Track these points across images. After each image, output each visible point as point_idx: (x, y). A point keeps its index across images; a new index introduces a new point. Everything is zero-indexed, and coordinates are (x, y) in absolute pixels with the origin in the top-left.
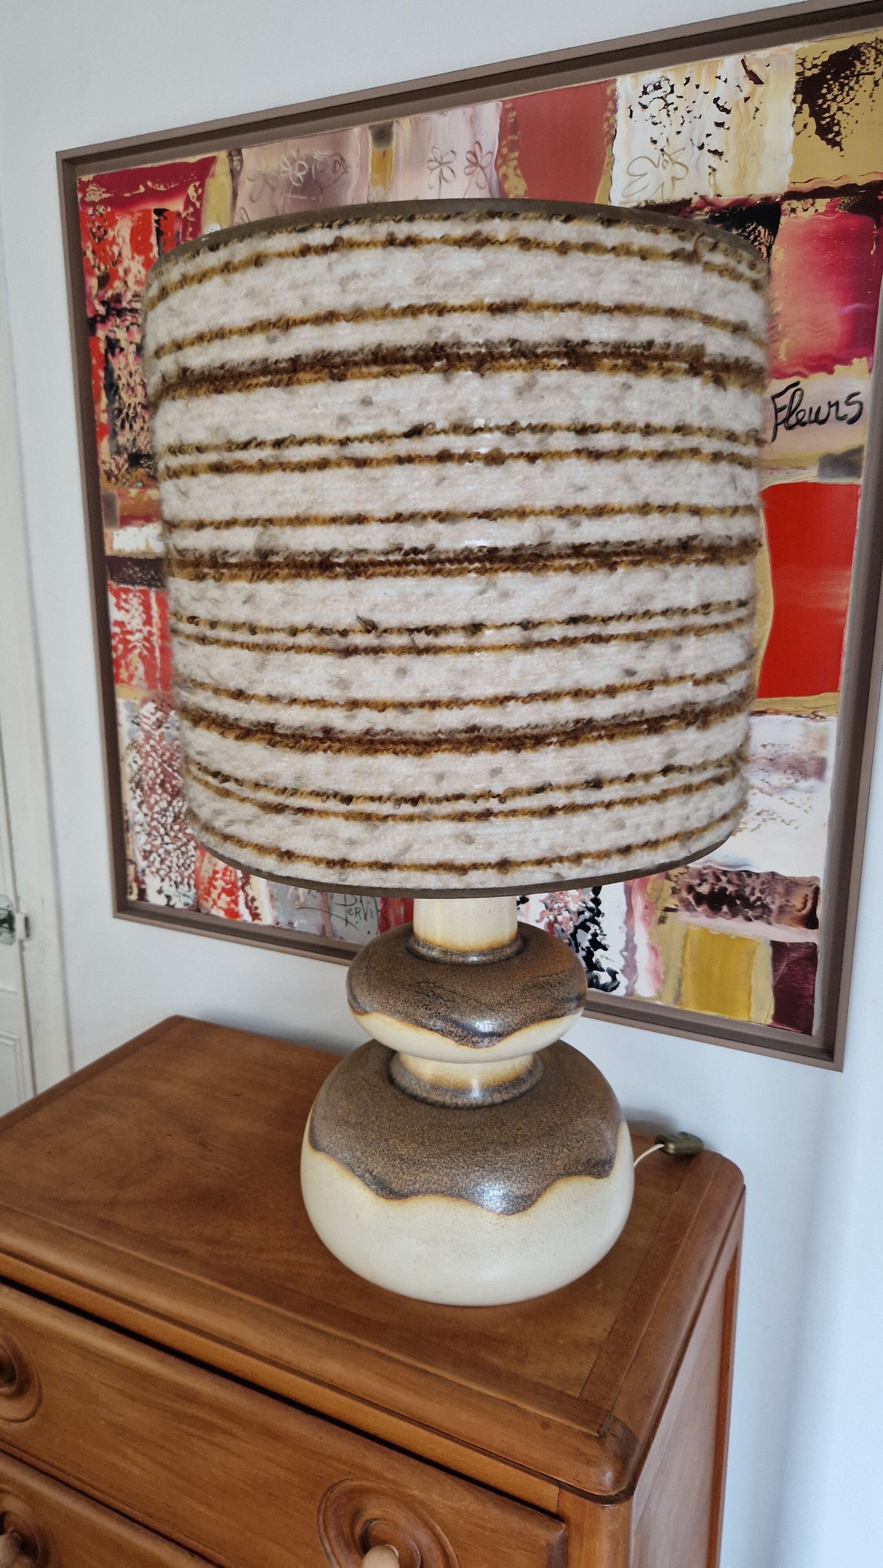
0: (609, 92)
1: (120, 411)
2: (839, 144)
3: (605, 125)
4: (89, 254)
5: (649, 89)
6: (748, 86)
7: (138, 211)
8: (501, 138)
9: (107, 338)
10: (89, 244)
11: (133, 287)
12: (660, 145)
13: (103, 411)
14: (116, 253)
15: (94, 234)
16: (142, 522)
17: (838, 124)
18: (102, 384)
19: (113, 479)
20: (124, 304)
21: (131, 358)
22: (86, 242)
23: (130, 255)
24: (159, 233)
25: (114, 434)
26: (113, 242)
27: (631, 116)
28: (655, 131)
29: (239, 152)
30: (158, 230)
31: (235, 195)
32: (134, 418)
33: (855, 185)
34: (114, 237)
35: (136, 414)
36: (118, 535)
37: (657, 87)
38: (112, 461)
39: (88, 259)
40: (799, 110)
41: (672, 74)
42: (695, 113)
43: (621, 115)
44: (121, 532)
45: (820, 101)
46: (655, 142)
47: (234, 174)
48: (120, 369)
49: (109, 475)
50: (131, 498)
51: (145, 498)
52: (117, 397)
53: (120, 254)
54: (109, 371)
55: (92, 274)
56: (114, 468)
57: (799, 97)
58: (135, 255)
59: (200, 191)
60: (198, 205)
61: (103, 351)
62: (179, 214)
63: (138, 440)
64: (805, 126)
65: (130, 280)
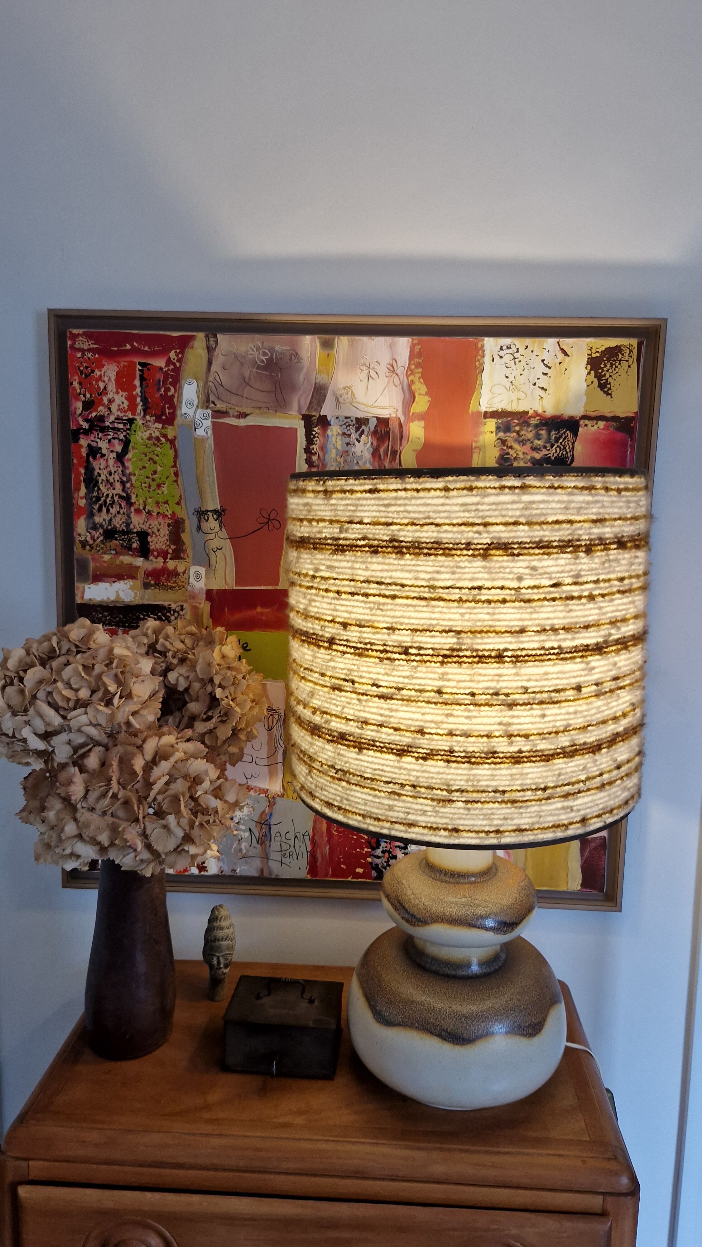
0: (479, 345)
1: (98, 499)
2: (610, 394)
3: (477, 363)
4: (76, 384)
5: (504, 348)
6: (561, 356)
7: (124, 361)
8: (411, 358)
9: (89, 445)
10: (76, 378)
11: (115, 412)
12: (511, 379)
13: (81, 498)
14: (102, 387)
15: (81, 372)
16: (114, 579)
17: (610, 384)
18: (82, 479)
19: (88, 547)
20: (107, 424)
21: (111, 462)
22: (73, 375)
23: (115, 390)
24: (142, 379)
25: (91, 515)
26: (100, 378)
27: (493, 360)
28: (508, 372)
29: (216, 336)
30: (140, 376)
31: (210, 363)
32: (112, 505)
33: (619, 417)
34: (101, 376)
35: (114, 501)
36: (89, 588)
37: (509, 348)
38: (88, 534)
39: (74, 389)
40: (589, 374)
41: (518, 342)
42: (531, 365)
43: (487, 359)
44: (92, 586)
45: (600, 371)
46: (507, 377)
47: (210, 350)
48: (100, 469)
49: (84, 544)
50: (104, 562)
51: (118, 562)
52: (96, 489)
53: (105, 388)
54: (89, 470)
55: (78, 399)
56: (88, 539)
57: (589, 367)
58: (120, 391)
59: (180, 356)
60: (178, 365)
61: (84, 455)
62: (161, 369)
63: (114, 520)
64: (592, 382)
65: (114, 407)
